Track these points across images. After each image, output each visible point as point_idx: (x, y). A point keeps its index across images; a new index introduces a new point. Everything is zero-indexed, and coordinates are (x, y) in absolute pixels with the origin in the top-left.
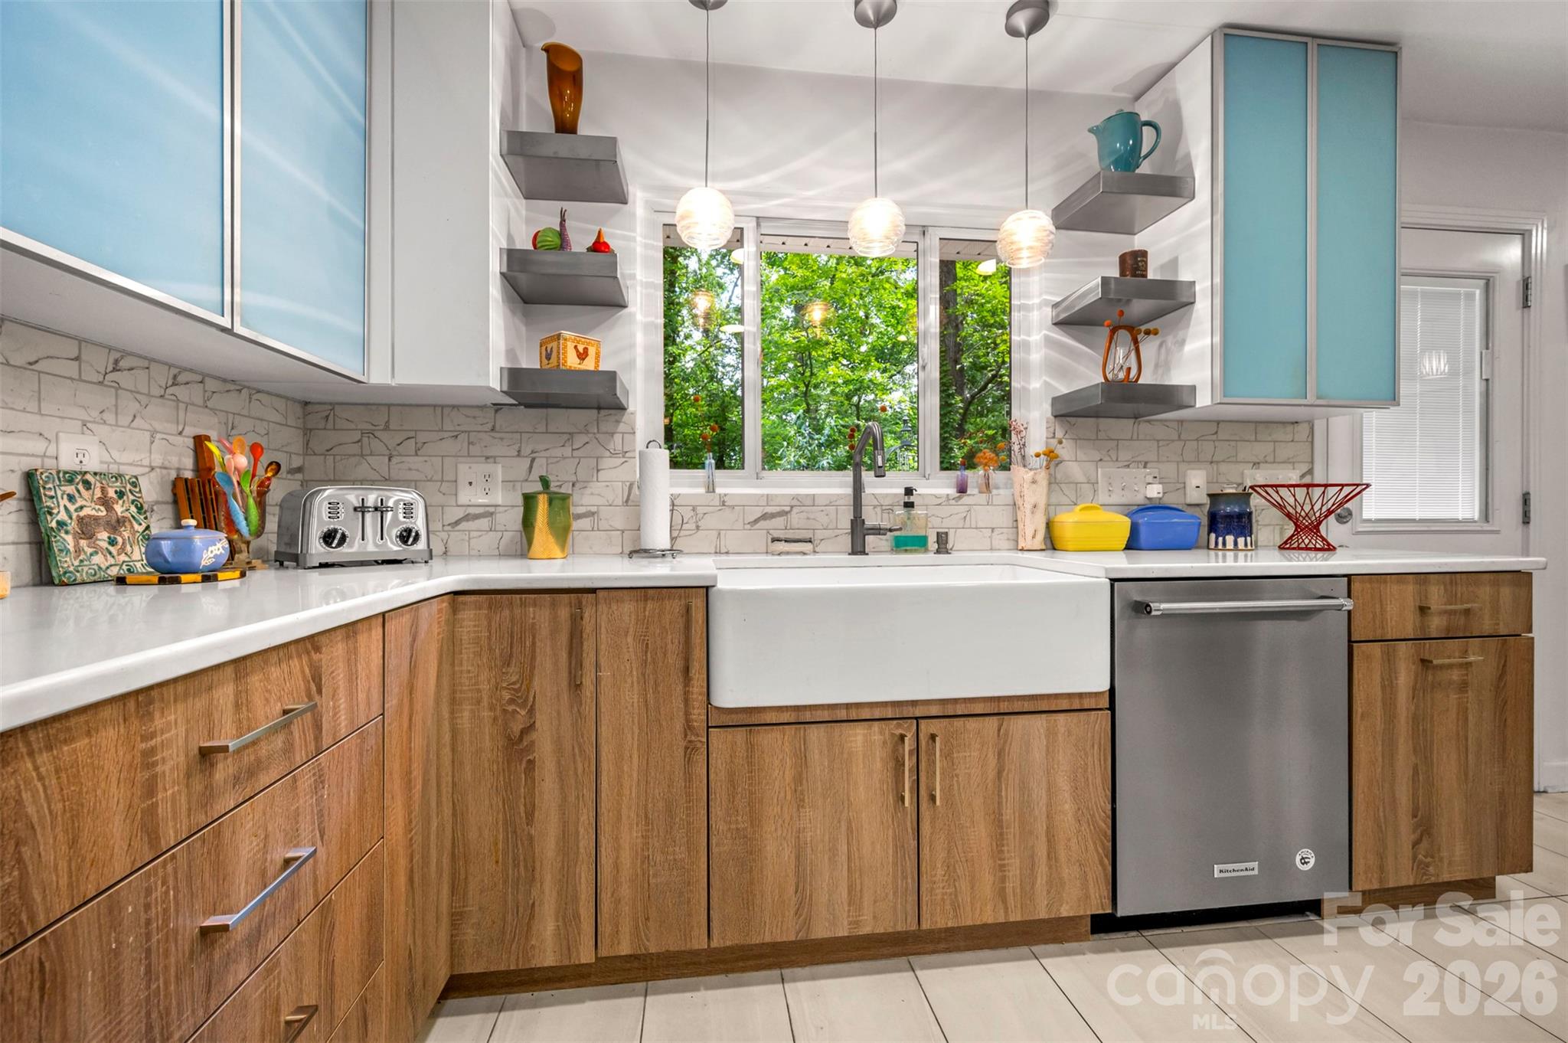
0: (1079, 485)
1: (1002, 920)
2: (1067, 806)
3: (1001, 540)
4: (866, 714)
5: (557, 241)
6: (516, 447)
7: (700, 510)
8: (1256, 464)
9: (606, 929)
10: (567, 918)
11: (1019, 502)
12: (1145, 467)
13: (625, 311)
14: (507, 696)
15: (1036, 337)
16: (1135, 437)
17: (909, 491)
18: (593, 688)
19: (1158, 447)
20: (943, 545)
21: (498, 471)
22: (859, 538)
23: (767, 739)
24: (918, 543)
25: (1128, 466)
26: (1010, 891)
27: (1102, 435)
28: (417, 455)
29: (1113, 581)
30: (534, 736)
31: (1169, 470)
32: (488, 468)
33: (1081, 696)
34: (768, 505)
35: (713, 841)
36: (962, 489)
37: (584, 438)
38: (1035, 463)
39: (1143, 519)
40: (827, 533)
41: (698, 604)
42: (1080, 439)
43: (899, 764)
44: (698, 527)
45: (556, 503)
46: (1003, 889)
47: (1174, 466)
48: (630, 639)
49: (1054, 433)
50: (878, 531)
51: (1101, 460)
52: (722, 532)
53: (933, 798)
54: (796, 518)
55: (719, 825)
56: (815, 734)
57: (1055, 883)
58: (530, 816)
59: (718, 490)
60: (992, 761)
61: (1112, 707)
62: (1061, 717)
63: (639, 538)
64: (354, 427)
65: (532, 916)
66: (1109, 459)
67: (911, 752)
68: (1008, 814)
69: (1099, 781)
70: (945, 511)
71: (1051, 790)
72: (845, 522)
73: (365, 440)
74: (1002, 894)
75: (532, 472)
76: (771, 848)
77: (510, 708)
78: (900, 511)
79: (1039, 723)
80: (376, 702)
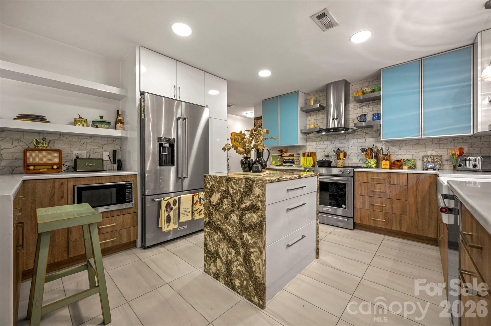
80: (405, 183)
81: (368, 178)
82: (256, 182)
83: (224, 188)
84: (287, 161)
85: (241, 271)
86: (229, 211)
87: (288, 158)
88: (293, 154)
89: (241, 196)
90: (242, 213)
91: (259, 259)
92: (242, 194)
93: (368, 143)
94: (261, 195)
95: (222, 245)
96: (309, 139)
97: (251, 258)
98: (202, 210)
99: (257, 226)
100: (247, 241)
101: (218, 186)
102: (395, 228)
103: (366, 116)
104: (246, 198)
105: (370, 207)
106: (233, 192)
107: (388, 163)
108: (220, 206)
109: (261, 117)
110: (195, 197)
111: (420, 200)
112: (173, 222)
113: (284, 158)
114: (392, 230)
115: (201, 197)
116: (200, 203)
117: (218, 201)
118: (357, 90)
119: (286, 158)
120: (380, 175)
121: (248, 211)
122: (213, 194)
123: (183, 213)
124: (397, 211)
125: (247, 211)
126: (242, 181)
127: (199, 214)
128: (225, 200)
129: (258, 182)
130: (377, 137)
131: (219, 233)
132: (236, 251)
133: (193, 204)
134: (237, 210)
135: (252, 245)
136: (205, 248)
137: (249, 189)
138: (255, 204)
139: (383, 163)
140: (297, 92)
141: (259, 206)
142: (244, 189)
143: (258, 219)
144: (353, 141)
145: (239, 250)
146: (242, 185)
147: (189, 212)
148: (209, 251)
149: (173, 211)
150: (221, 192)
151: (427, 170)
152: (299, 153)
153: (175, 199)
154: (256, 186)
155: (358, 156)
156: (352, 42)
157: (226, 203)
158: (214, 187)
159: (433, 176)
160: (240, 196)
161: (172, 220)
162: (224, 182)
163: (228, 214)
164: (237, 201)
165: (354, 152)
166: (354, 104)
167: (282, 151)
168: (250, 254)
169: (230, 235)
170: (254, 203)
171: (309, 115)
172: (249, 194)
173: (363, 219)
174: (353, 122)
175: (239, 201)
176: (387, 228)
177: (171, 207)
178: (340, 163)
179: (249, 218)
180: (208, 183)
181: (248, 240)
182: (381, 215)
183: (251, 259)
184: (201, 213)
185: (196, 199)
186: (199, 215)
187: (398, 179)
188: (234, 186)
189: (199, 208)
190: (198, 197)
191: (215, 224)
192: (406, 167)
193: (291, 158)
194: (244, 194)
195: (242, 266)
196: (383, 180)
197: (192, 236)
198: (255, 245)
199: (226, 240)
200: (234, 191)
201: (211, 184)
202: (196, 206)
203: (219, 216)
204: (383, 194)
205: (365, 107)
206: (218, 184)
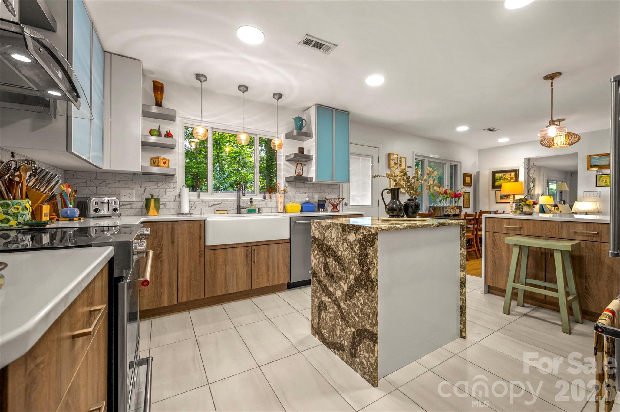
0: (291, 198)
1: (268, 285)
2: (281, 262)
3: (273, 210)
4: (240, 246)
5: (157, 133)
6: (140, 185)
7: (196, 203)
8: (329, 193)
9: (180, 296)
10: (170, 294)
11: (278, 201)
12: (305, 193)
13: (174, 150)
14: (155, 246)
15: (282, 163)
16: (304, 187)
17: (251, 199)
18: (177, 243)
19: (309, 189)
20: (259, 211)
21: (134, 192)
22: (239, 210)
23: (218, 252)
24: (254, 211)
25: (302, 193)
26: (270, 280)
27: (296, 186)
28: (106, 187)
29: (290, 217)
30: (162, 254)
31: (311, 194)
32: (131, 191)
33: (284, 240)
34: (215, 202)
35: (206, 274)
36: (265, 198)
37: (162, 184)
38: (282, 192)
39: (303, 205)
40: (231, 209)
41: (202, 223)
42: (292, 187)
43: (247, 255)
44: (195, 208)
45: (157, 201)
46: (269, 279)
47: (312, 194)
48: (186, 232)
49: (286, 186)
50: (244, 208)
51: (296, 192)
52: (202, 209)
53: (254, 262)
54: (222, 205)
55: (207, 271)
56: (229, 250)
57: (279, 277)
58: (161, 273)
59: (201, 198)
60: (266, 254)
61: (290, 242)
62: (280, 244)
63: (180, 210)
64: (84, 178)
65: (161, 295)
66: (298, 192)
67: (250, 253)
68: (270, 264)
69: (287, 256)
70: (261, 203)
71: (278, 259)
72: (235, 206)
73: (88, 182)
74: (268, 280)
75: (145, 192)
76: (219, 275)
77: (156, 248)
78: (249, 203)
79: (276, 246)
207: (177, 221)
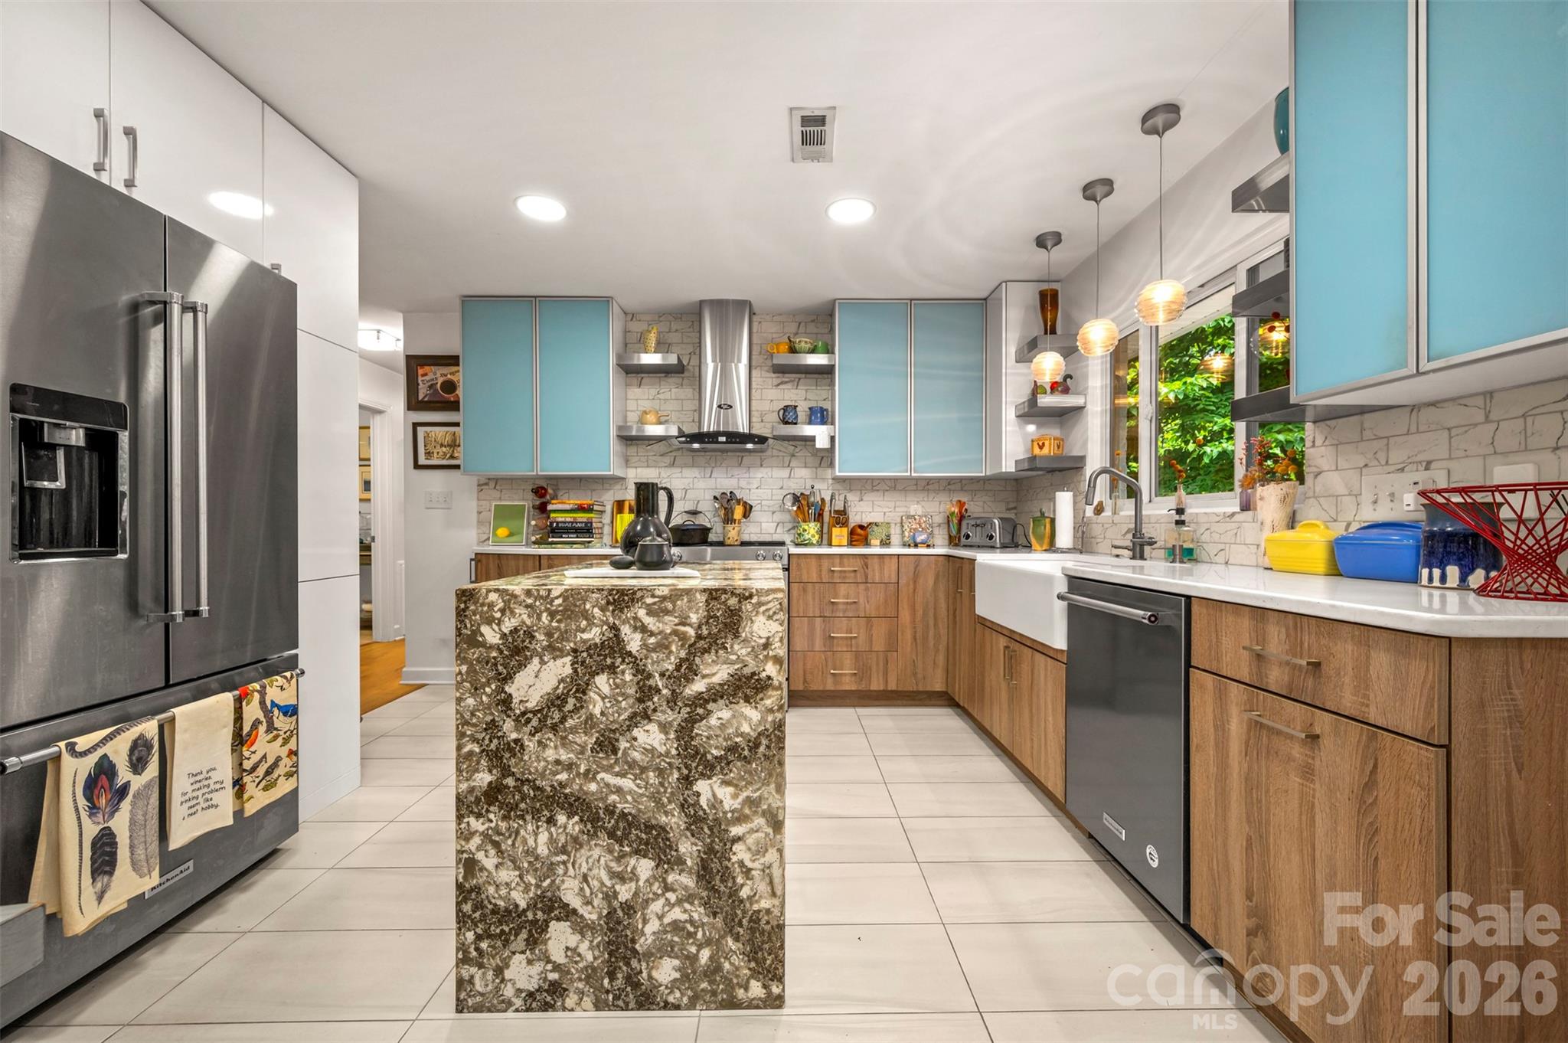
0: (1339, 498)
12: (1427, 469)
16: (1413, 429)
17: (1180, 509)
19: (1451, 437)
22: (1137, 547)
25: (1402, 470)
27: (1367, 434)
42: (1341, 443)
49: (1314, 442)
51: (1366, 465)
66: (1377, 463)
79: (1043, 660)
80: (894, 579)
81: (821, 571)
82: (756, 597)
83: (594, 635)
84: (567, 528)
85: (686, 921)
86: (622, 717)
87: (568, 517)
88: (589, 505)
89: (689, 653)
90: (688, 713)
91: (767, 850)
92: (690, 646)
93: (795, 481)
94: (777, 639)
95: (579, 861)
96: (637, 459)
97: (734, 859)
98: (279, 759)
99: (760, 743)
100: (713, 807)
101: (558, 629)
102: (876, 685)
103: (798, 409)
104: (709, 658)
105: (825, 646)
106: (644, 646)
107: (845, 531)
108: (569, 706)
109: (457, 357)
110: (247, 704)
111: (919, 613)
112: (134, 864)
113: (552, 515)
114: (872, 691)
115: (272, 702)
116: (271, 727)
117: (557, 688)
118: (770, 336)
119: (560, 517)
120: (845, 561)
121: (721, 702)
122: (522, 666)
123: (187, 797)
124: (879, 645)
125: (715, 701)
126: (689, 601)
127: (264, 783)
128: (602, 681)
129: (762, 598)
130: (816, 468)
131: (561, 819)
132: (660, 859)
133: (240, 740)
134: (665, 707)
135: (736, 815)
136: (467, 908)
137: (725, 624)
138: (754, 674)
139: (836, 531)
140: (607, 301)
141: (769, 678)
142: (700, 627)
143: (763, 720)
144: (760, 474)
145: (676, 851)
146: (691, 615)
147: (218, 786)
148: (495, 911)
149: (133, 804)
150: (575, 651)
151: (916, 546)
152: (602, 500)
153: (141, 736)
154: (757, 612)
155: (774, 513)
156: (829, 218)
157: (606, 689)
158: (533, 637)
159: (941, 558)
160: (683, 654)
161: (128, 854)
162: (596, 610)
163: (614, 731)
164: (667, 674)
165: (764, 503)
166: (765, 374)
167: (542, 492)
168: (728, 845)
169: (626, 811)
170: (747, 671)
171: (635, 381)
172: (723, 643)
173: (809, 677)
174: (762, 421)
175: (675, 674)
176: (860, 688)
177: (120, 781)
178: (732, 533)
179: (723, 727)
180: (490, 621)
181: (721, 802)
182: (848, 660)
183: (733, 864)
184: (275, 775)
185: (252, 711)
186: (266, 789)
187: (881, 570)
188: (649, 621)
189: (265, 756)
190: (262, 703)
191: (537, 788)
192: (878, 542)
193: (582, 517)
194: (701, 644)
195: (692, 904)
196: (853, 574)
197: (219, 906)
198: (750, 808)
199: (603, 835)
200: (652, 640)
201: (508, 625)
202: (252, 749)
203: (562, 751)
204: (853, 606)
205: (789, 386)
206: (559, 621)
207: (963, 558)
